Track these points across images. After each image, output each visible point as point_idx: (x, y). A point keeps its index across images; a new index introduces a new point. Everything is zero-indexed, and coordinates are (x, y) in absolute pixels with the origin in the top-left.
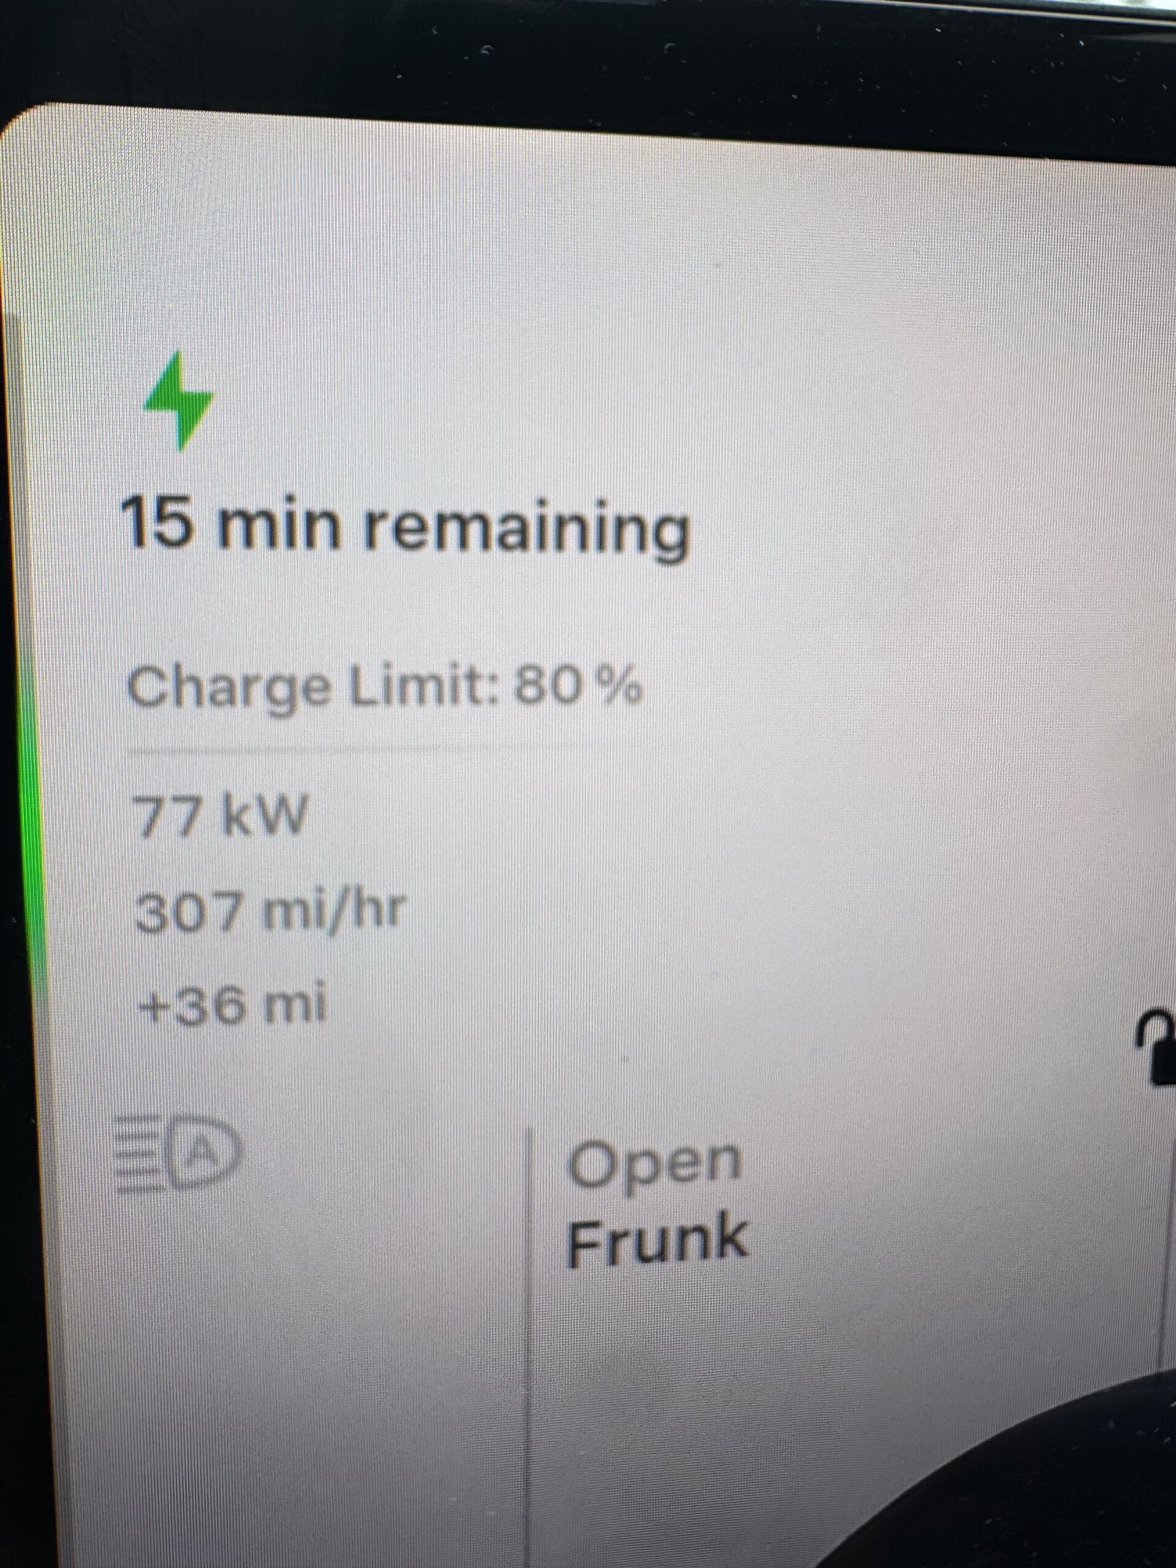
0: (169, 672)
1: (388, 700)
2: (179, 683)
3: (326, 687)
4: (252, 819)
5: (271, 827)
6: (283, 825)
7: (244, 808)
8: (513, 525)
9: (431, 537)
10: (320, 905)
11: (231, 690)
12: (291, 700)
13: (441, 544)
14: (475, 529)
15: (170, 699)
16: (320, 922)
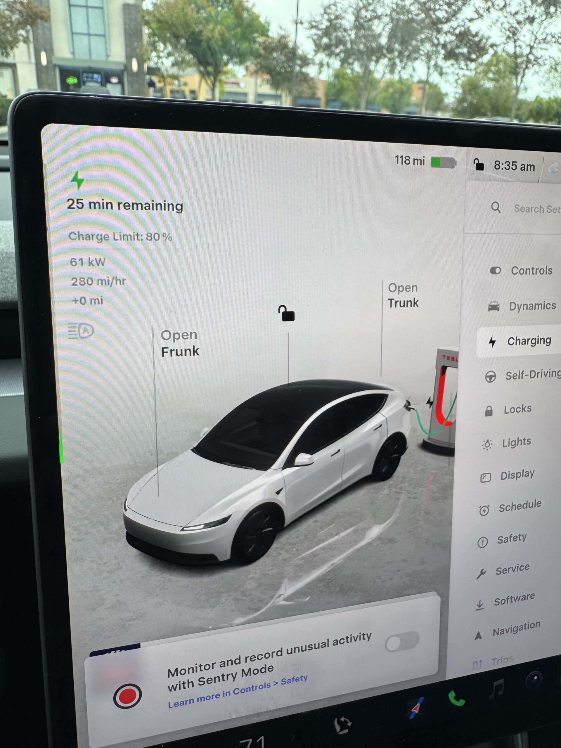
0: (77, 233)
1: (121, 240)
2: (79, 235)
3: (108, 236)
4: (94, 263)
5: (98, 265)
6: (100, 264)
7: (93, 261)
8: (147, 205)
9: (131, 207)
10: (108, 280)
11: (89, 237)
12: (102, 239)
13: (133, 209)
14: (140, 206)
15: (77, 239)
16: (109, 284)
